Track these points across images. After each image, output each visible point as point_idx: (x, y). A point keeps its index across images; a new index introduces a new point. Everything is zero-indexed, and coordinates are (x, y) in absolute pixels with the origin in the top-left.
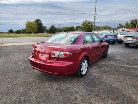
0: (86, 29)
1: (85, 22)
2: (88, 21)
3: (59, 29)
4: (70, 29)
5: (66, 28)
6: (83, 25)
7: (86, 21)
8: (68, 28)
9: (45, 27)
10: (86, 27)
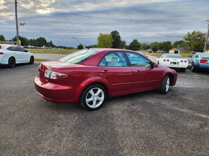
0: (192, 46)
1: (191, 34)
2: (198, 32)
3: (145, 45)
4: (164, 45)
5: (156, 43)
6: (186, 39)
7: (194, 33)
8: (160, 44)
9: (124, 42)
10: (193, 43)
